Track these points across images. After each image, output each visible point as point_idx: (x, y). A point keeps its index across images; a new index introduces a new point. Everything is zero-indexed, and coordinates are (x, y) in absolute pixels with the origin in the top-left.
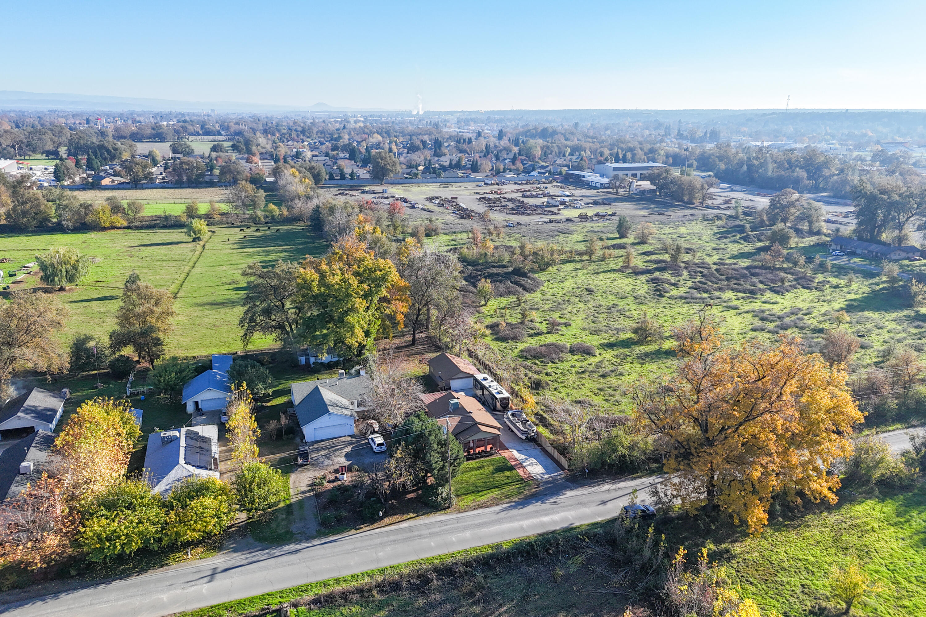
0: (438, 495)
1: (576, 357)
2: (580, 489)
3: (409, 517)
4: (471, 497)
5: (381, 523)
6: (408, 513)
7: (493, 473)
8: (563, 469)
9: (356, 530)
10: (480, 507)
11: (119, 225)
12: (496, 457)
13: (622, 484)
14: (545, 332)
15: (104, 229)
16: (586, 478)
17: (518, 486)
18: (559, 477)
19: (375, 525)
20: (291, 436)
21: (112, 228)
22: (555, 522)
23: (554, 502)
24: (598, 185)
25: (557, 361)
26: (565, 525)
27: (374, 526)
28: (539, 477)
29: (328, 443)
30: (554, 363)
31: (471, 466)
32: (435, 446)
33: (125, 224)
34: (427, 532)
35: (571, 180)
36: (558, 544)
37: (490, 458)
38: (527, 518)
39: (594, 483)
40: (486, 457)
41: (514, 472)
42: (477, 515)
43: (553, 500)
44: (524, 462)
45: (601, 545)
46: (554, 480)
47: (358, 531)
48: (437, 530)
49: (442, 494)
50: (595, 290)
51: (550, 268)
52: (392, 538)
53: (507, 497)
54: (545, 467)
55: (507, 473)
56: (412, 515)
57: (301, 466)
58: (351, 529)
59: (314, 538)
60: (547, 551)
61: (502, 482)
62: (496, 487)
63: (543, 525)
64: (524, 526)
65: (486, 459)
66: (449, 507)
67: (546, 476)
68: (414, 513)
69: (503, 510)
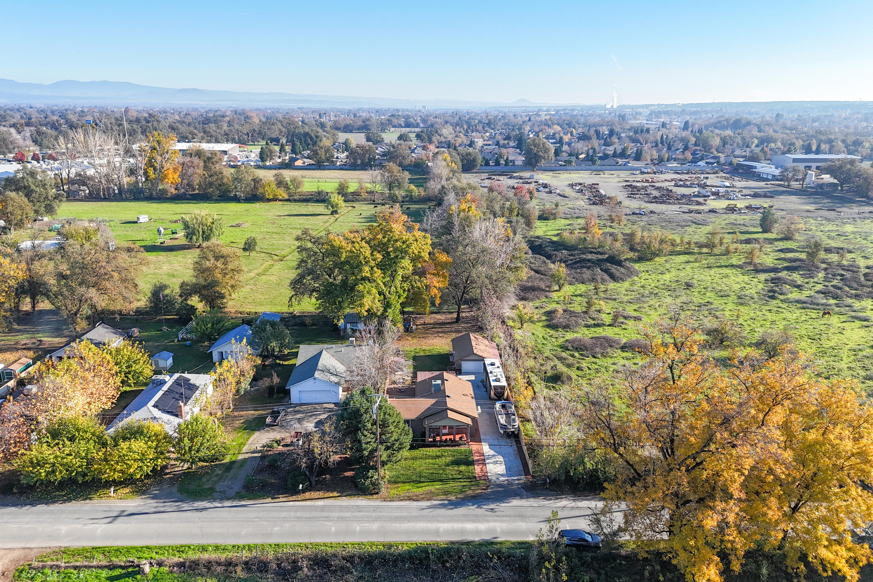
0: (368, 478)
1: (625, 354)
2: (532, 500)
3: (331, 495)
4: (407, 487)
5: (300, 497)
6: (332, 491)
7: (448, 465)
8: (527, 473)
9: (272, 499)
10: (410, 499)
11: (280, 198)
12: (463, 448)
13: (585, 503)
14: (607, 324)
15: (269, 200)
16: (547, 489)
17: (464, 484)
18: (517, 482)
19: (294, 498)
21: (275, 199)
22: (478, 532)
23: (492, 509)
24: (770, 177)
25: (599, 356)
26: (487, 537)
27: (291, 498)
28: (494, 479)
29: (309, 407)
30: (595, 357)
31: (431, 454)
32: (369, 425)
33: (286, 197)
34: (336, 514)
35: (740, 171)
36: (460, 558)
37: (457, 448)
38: (449, 521)
39: (552, 495)
40: (452, 446)
41: (471, 467)
42: (399, 508)
43: (492, 506)
44: (488, 459)
45: (512, 570)
46: (510, 484)
47: (273, 501)
48: (348, 514)
49: (372, 477)
50: (696, 285)
51: (657, 259)
52: (299, 514)
53: (446, 493)
54: (508, 469)
55: (463, 468)
56: (335, 494)
57: (269, 426)
58: (268, 497)
59: (228, 499)
60: (443, 563)
61: (451, 477)
62: (441, 481)
63: (463, 532)
64: (441, 530)
65: (451, 448)
66: (377, 493)
67: (502, 479)
68: (338, 492)
69: (430, 507)
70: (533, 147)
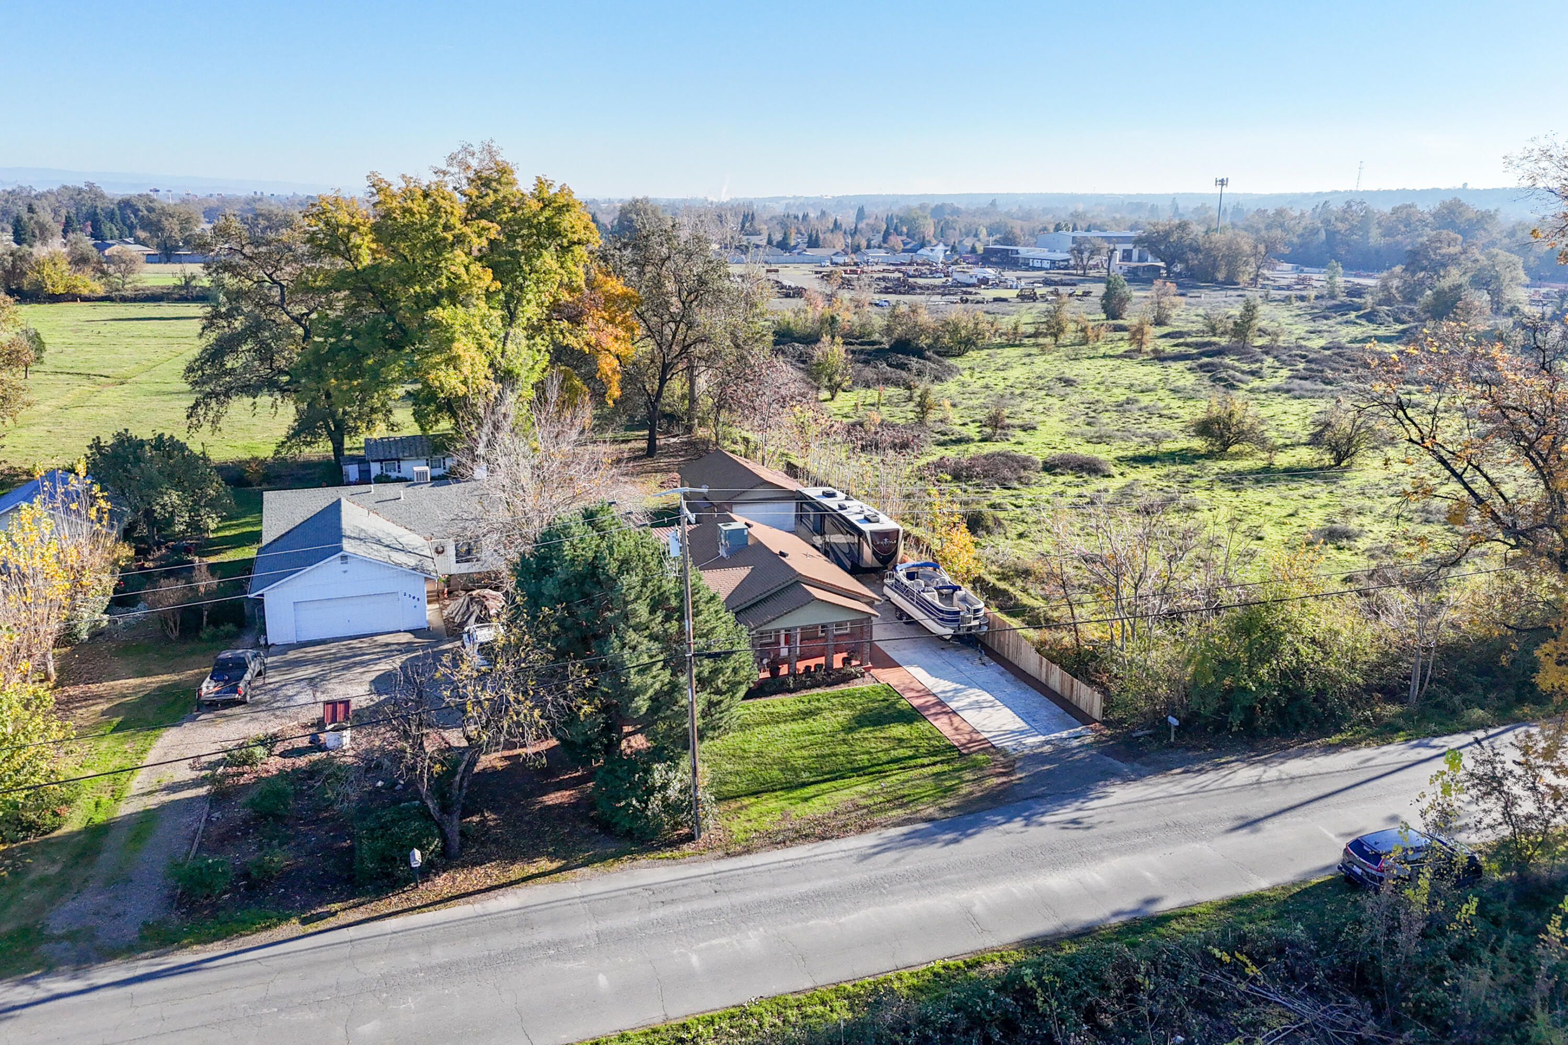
0: (651, 791)
1: (1061, 479)
2: (1154, 780)
3: (532, 870)
4: (772, 804)
5: (417, 896)
6: (530, 856)
7: (851, 730)
8: (1085, 719)
9: (304, 922)
10: (801, 836)
11: (86, 292)
12: (861, 685)
13: (1295, 766)
14: (977, 438)
15: (55, 299)
16: (1171, 746)
17: (937, 768)
18: (1075, 743)
19: (394, 902)
20: (230, 627)
21: (71, 297)
22: (1095, 894)
23: (1074, 821)
24: (1046, 265)
25: (1016, 484)
26: (1129, 903)
27: (383, 906)
28: (1008, 743)
30: (1009, 488)
31: (781, 709)
32: (642, 610)
33: (100, 290)
34: (589, 928)
35: (993, 259)
36: (1132, 987)
37: (843, 687)
38: (983, 879)
39: (1201, 760)
40: (829, 685)
41: (922, 726)
42: (794, 866)
43: (1067, 813)
44: (951, 699)
45: (1310, 990)
46: (1060, 751)
47: (310, 928)
48: (631, 920)
49: (664, 787)
50: (1079, 380)
51: (972, 354)
52: (440, 954)
53: (900, 801)
54: (1024, 715)
55: (898, 730)
56: (544, 864)
57: (212, 706)
58: (287, 918)
59: (108, 954)
60: (1090, 1015)
61: (884, 758)
62: (859, 771)
63: (1048, 902)
64: (978, 909)
65: (829, 690)
66: (690, 838)
67: (1030, 741)
68: (552, 857)
69: (883, 848)
70: (634, 217)
